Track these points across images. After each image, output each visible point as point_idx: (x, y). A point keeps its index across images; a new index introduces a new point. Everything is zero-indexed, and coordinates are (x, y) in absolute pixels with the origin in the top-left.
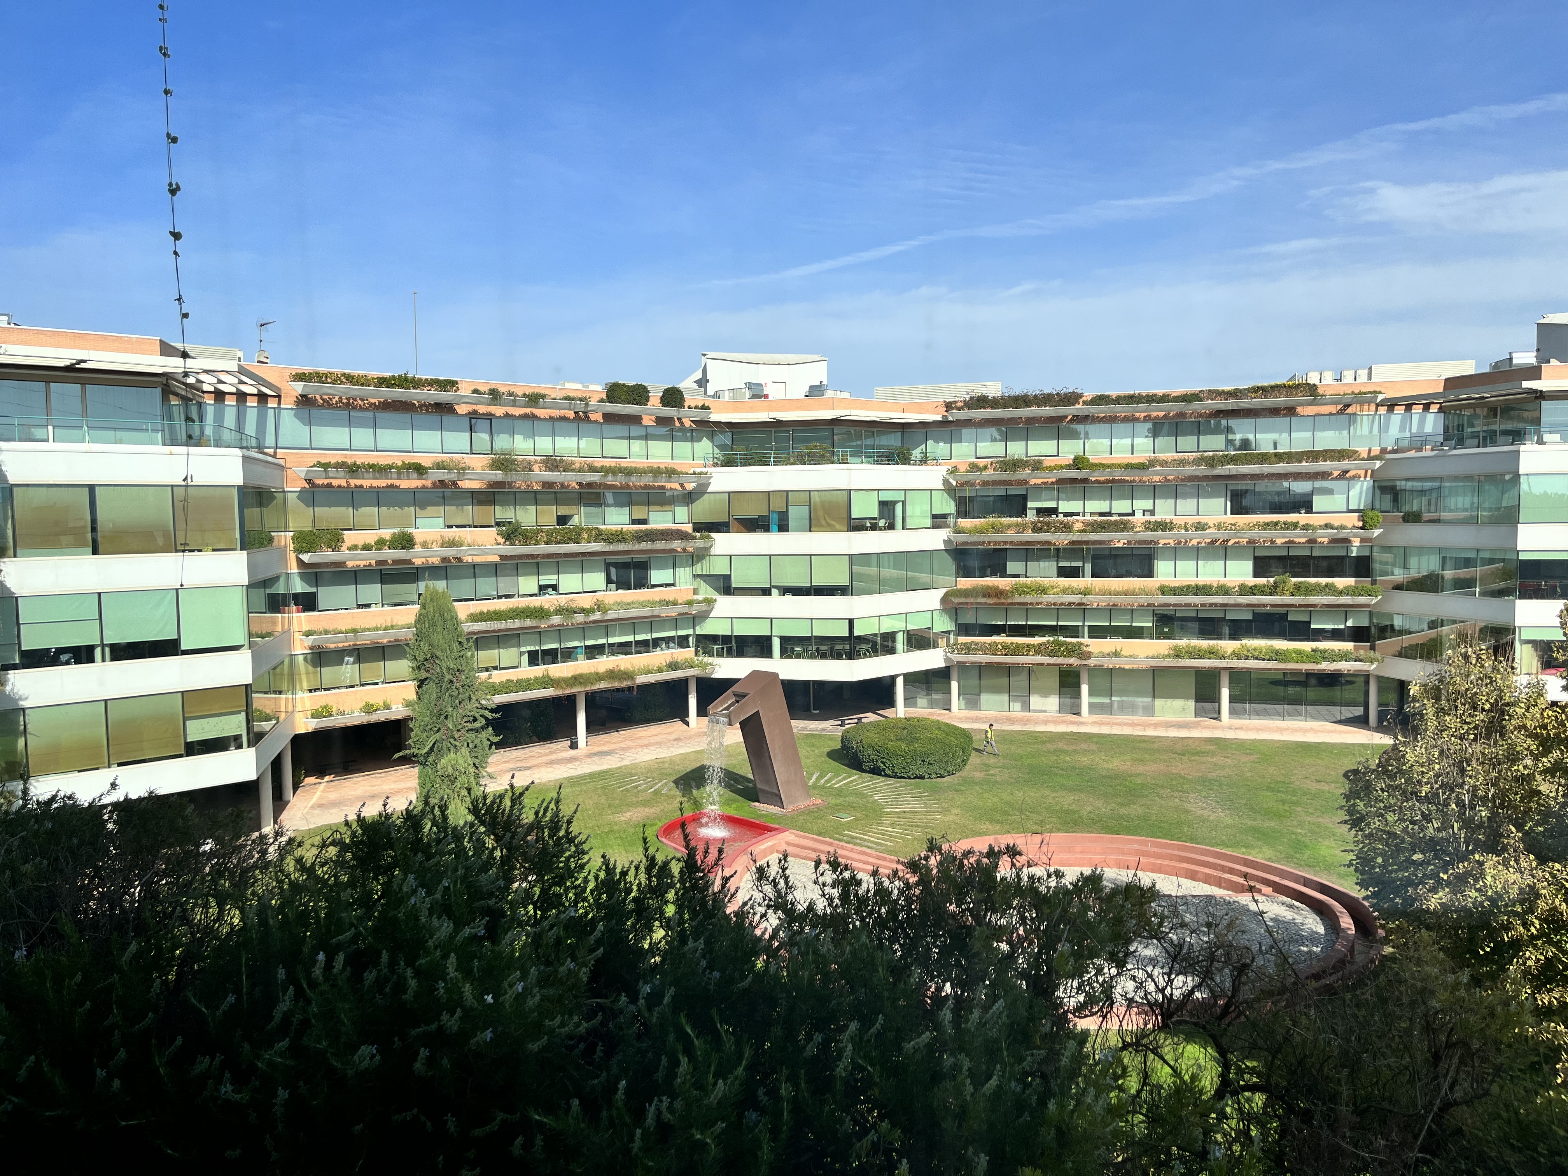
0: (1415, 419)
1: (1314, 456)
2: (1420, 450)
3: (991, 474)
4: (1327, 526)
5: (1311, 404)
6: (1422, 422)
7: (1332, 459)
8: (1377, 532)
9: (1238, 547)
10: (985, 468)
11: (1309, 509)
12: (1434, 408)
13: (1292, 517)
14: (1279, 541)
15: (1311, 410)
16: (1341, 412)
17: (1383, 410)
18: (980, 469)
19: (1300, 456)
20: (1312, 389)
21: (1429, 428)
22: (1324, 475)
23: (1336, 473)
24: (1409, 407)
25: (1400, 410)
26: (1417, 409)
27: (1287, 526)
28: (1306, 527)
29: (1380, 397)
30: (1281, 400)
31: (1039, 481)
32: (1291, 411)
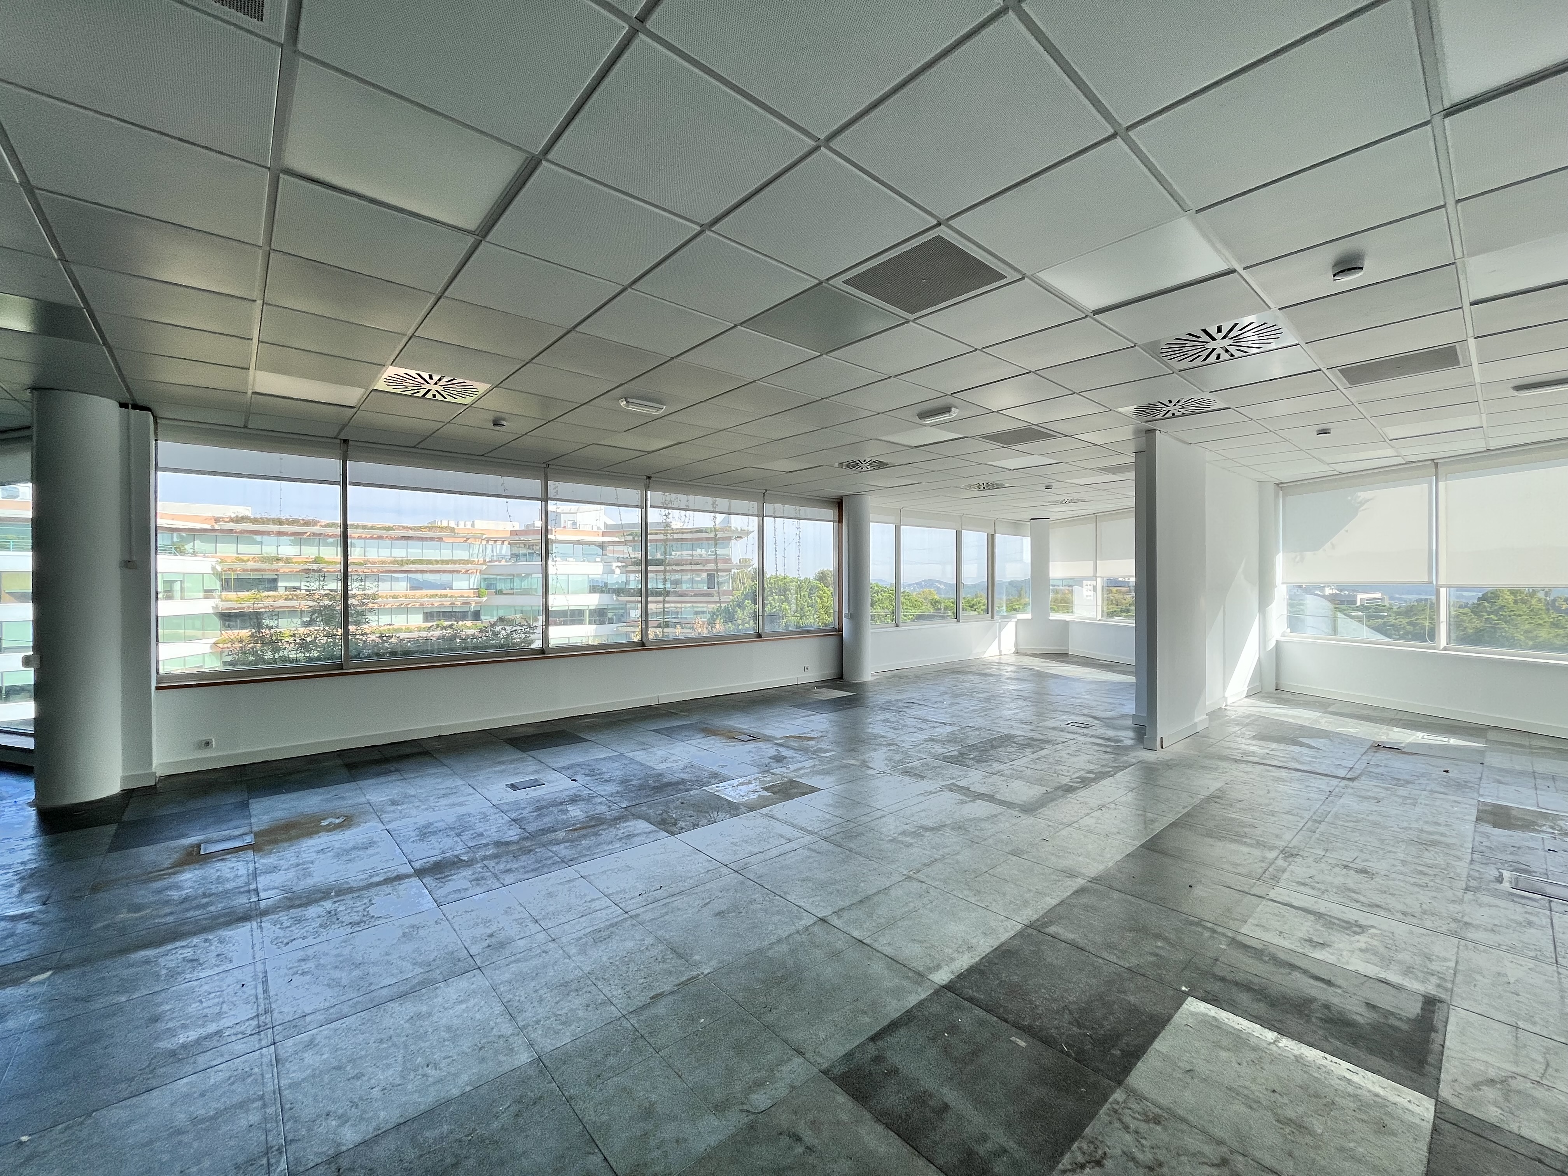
0: (498, 547)
1: (454, 562)
2: (500, 561)
3: (251, 565)
4: (462, 596)
5: (453, 537)
6: (501, 549)
7: (463, 564)
8: (485, 599)
9: (414, 607)
10: (248, 560)
11: (451, 588)
12: (506, 543)
13: (443, 592)
14: (436, 604)
15: (451, 540)
16: (465, 541)
17: (484, 542)
18: (243, 561)
19: (447, 562)
20: (453, 530)
21: (504, 552)
22: (458, 572)
23: (463, 571)
24: (495, 541)
25: (491, 542)
26: (499, 543)
27: (441, 596)
28: (451, 597)
29: (484, 536)
30: (437, 534)
31: (287, 570)
32: (440, 539)
